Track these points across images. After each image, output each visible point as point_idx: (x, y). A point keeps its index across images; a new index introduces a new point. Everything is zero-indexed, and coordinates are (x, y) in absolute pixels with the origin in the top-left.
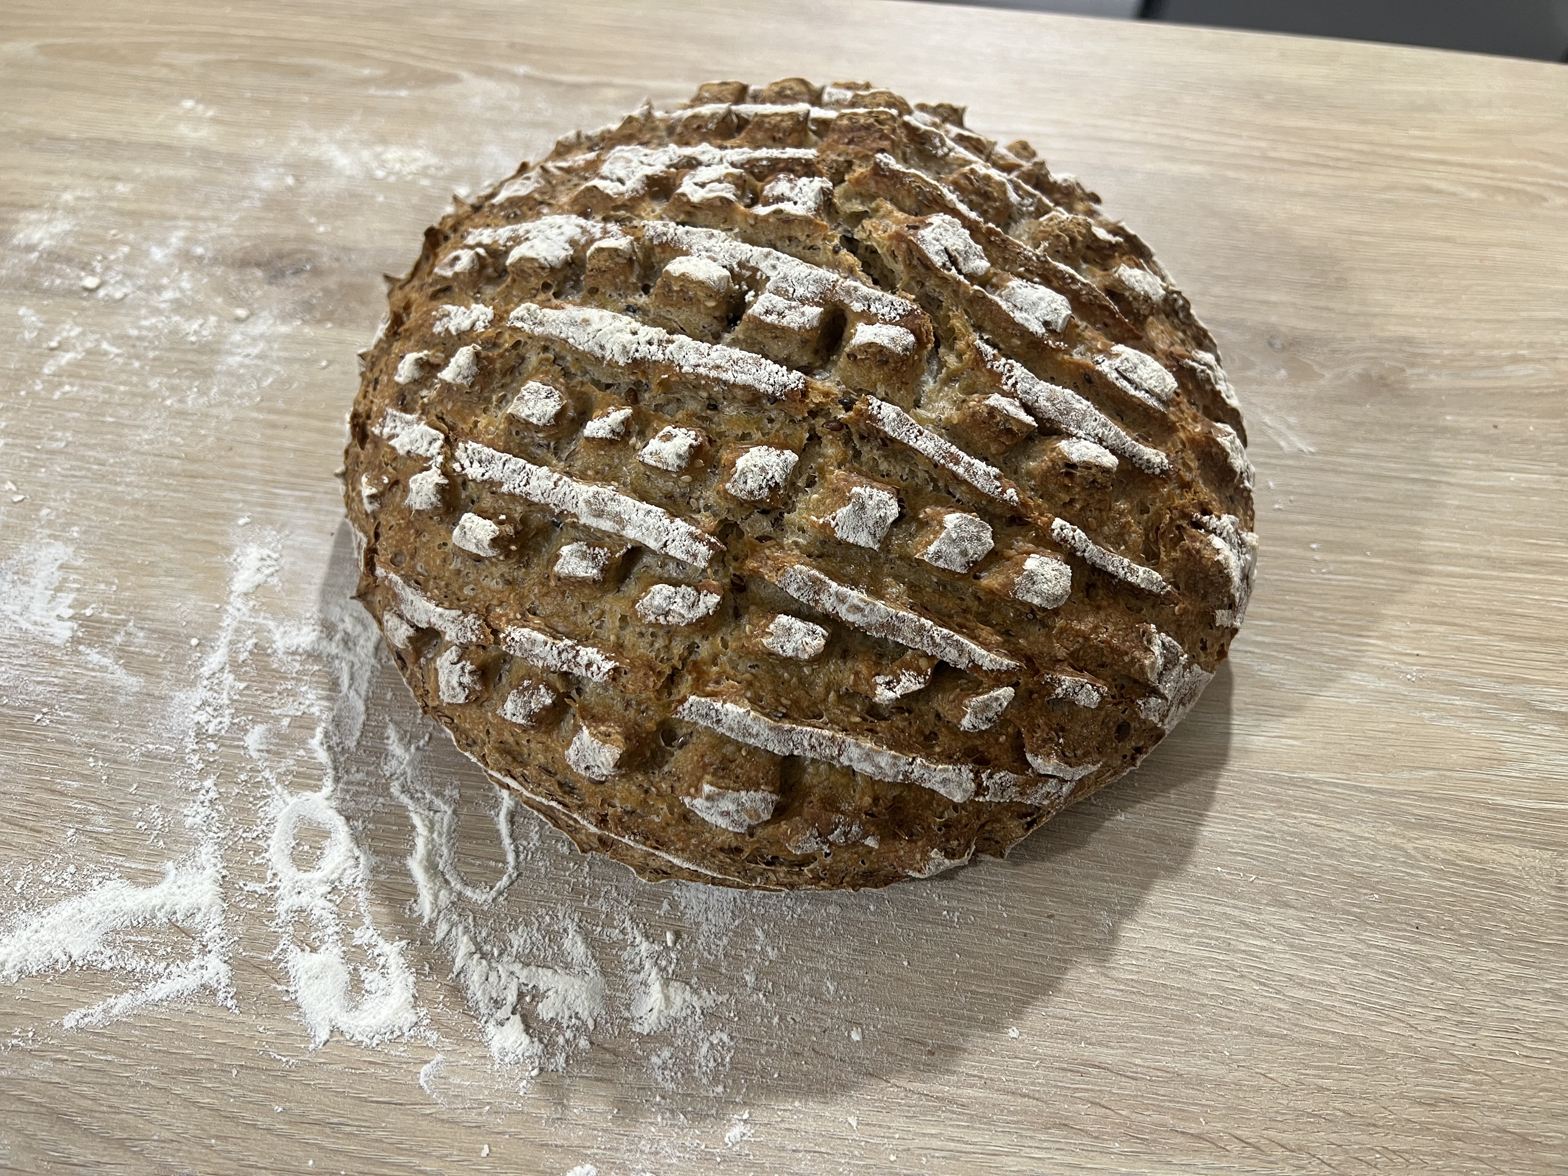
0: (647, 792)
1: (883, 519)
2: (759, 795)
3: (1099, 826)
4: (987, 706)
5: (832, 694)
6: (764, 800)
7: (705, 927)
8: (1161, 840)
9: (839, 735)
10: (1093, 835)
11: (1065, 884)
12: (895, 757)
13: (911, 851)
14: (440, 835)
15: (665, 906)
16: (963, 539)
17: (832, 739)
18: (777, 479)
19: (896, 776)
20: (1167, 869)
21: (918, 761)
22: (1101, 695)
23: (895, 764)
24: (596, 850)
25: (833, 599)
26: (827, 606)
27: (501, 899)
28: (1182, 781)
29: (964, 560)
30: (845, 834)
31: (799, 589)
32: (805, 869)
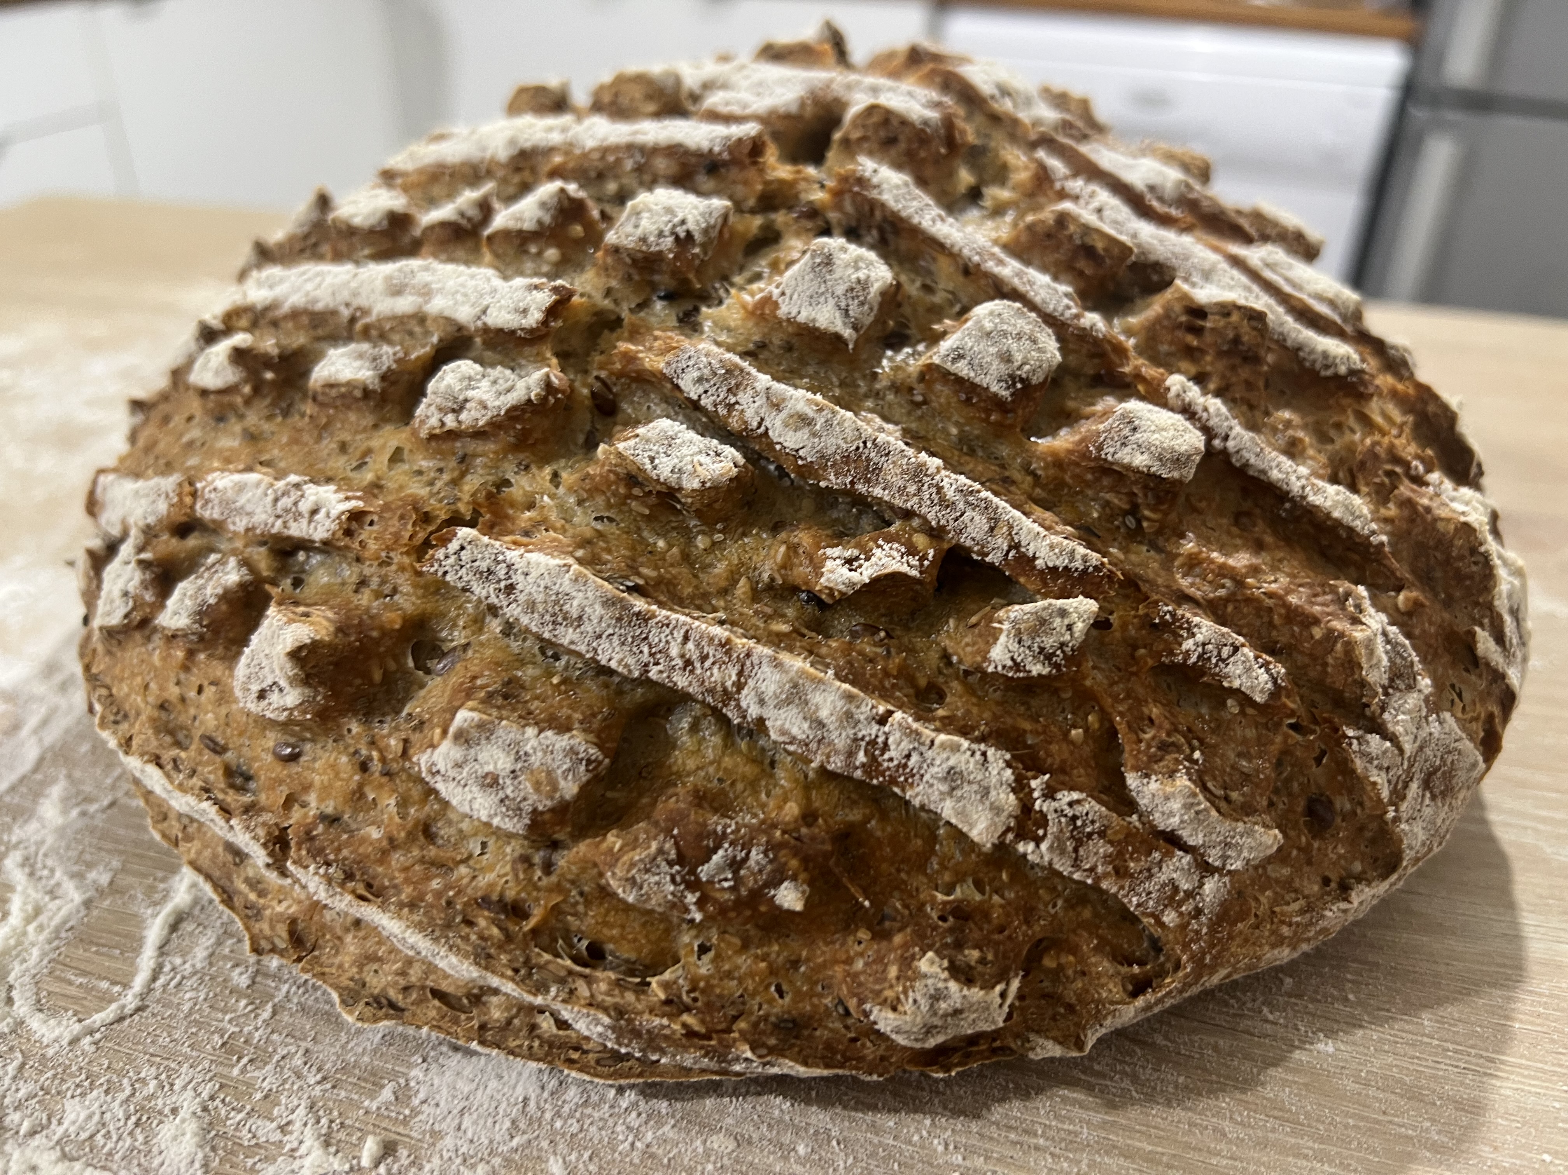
0: (364, 767)
1: (864, 284)
2: (562, 742)
3: (1283, 1059)
4: (1043, 622)
5: (743, 581)
6: (572, 751)
7: (449, 1142)
8: (1413, 1094)
9: (741, 643)
10: (1272, 1071)
11: (1218, 1154)
12: (850, 697)
13: (879, 959)
14: (41, 928)
15: (387, 1094)
16: (1005, 334)
17: (726, 645)
18: (691, 225)
19: (851, 754)
20: (1435, 1148)
21: (898, 715)
22: (1274, 680)
23: (849, 715)
24: (282, 953)
25: (761, 401)
26: (749, 414)
27: (88, 1039)
28: (1440, 1002)
29: (1004, 369)
30: (735, 865)
31: (700, 380)
32: (654, 981)
